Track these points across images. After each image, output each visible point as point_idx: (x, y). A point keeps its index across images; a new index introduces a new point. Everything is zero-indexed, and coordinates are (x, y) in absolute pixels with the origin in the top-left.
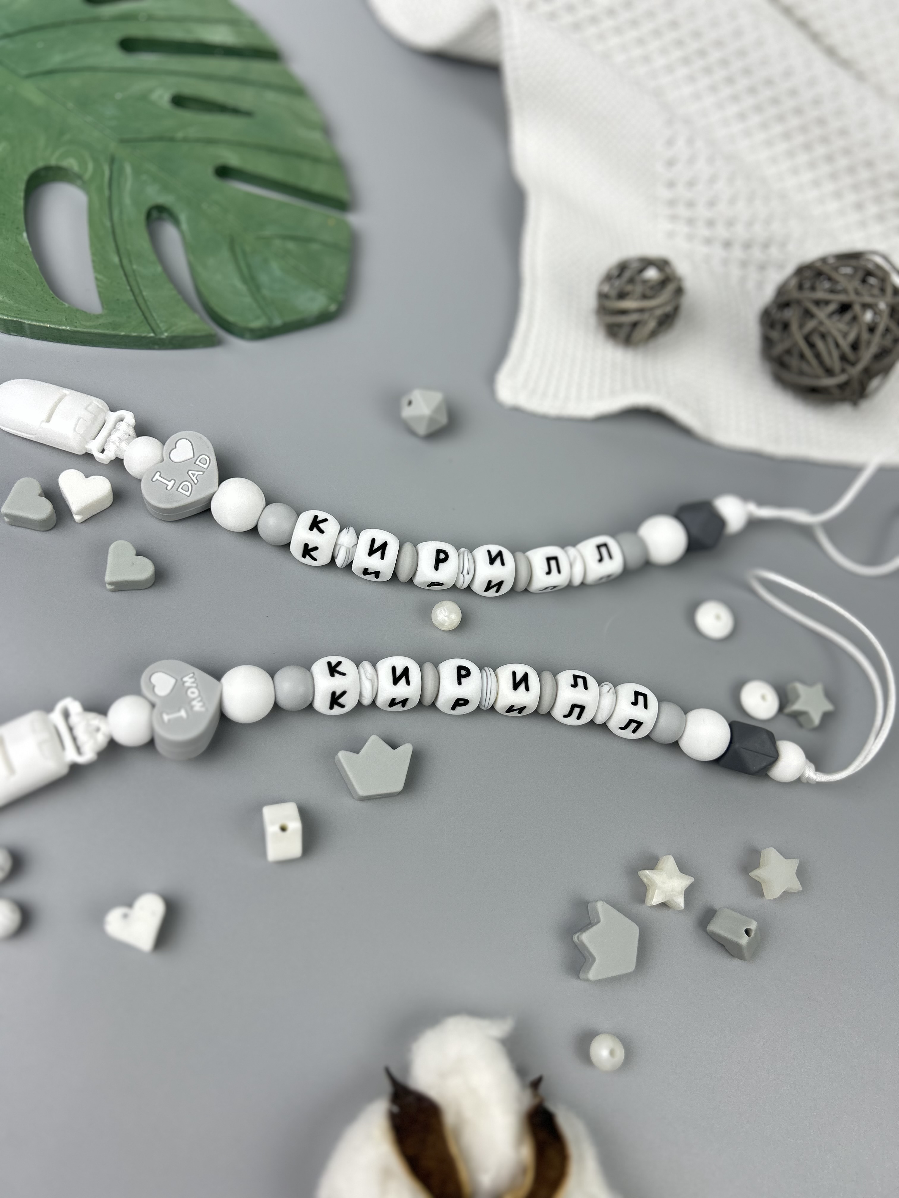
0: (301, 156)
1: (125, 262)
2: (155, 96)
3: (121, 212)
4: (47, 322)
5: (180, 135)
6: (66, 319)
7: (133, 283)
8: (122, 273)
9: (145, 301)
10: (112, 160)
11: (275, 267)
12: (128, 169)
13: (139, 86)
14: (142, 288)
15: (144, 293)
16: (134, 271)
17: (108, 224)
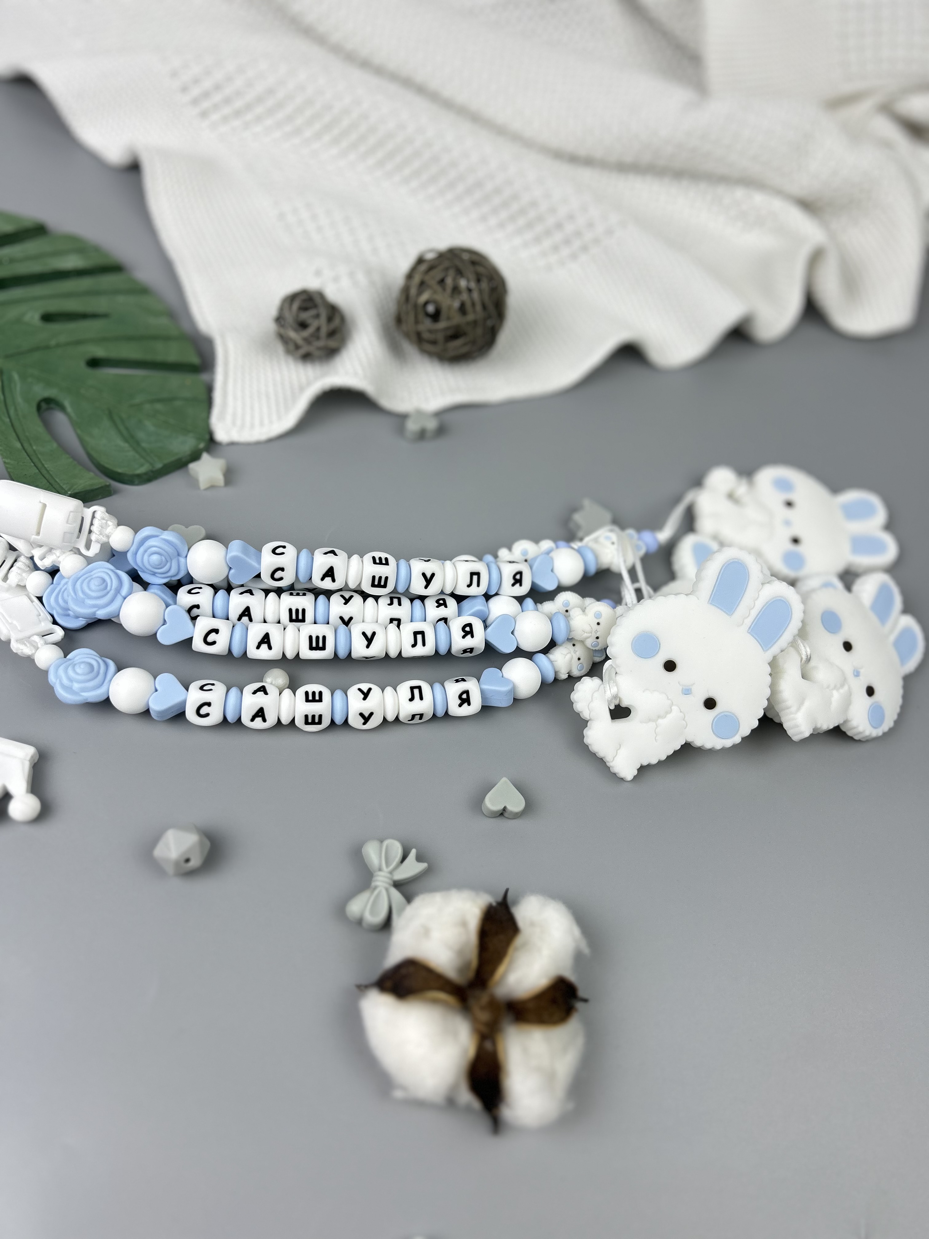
0: (155, 338)
1: (26, 445)
2: (27, 318)
3: (16, 410)
5: (53, 343)
7: (35, 460)
8: (25, 454)
9: (48, 471)
10: (1, 373)
11: (149, 425)
12: (16, 376)
13: (12, 313)
14: (43, 462)
15: (46, 466)
16: (34, 451)
17: (7, 420)
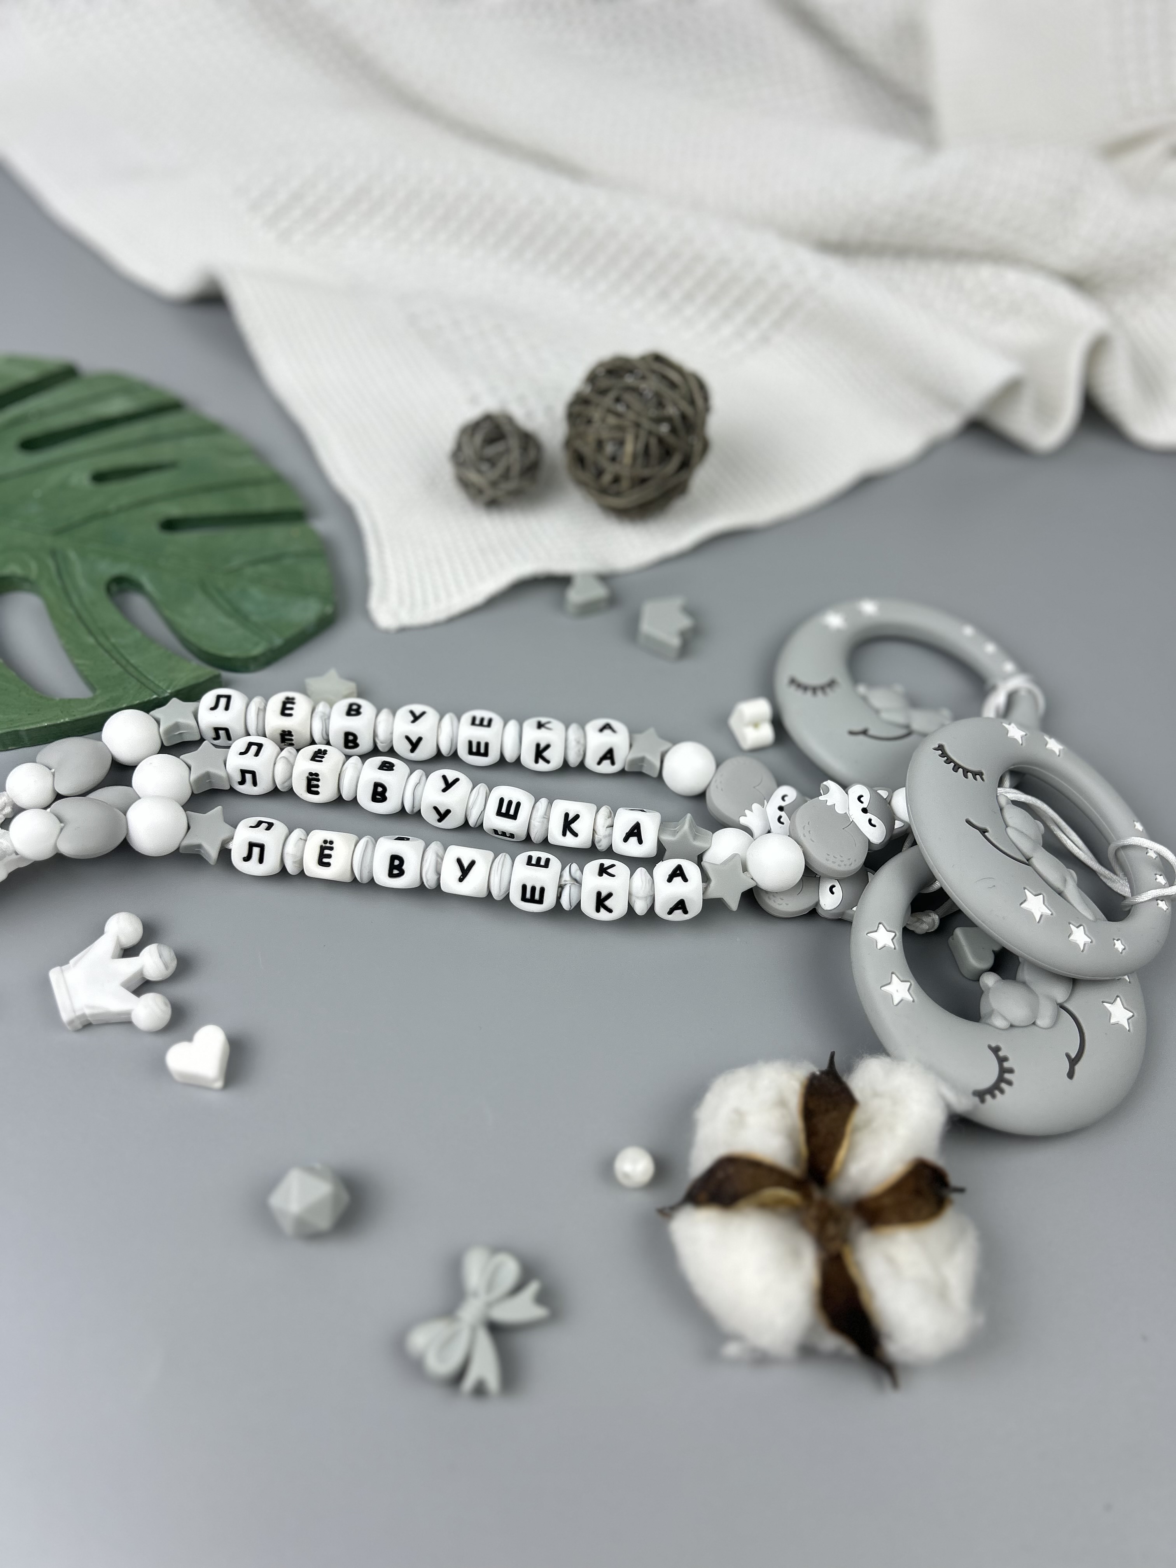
0: (242, 484)
1: (102, 639)
2: (74, 481)
3: (80, 596)
4: (43, 721)
5: (112, 507)
6: (62, 712)
7: (117, 656)
8: (102, 650)
9: (136, 669)
10: (54, 553)
13: (54, 477)
14: (128, 657)
15: (132, 661)
16: (113, 645)
17: (70, 611)
